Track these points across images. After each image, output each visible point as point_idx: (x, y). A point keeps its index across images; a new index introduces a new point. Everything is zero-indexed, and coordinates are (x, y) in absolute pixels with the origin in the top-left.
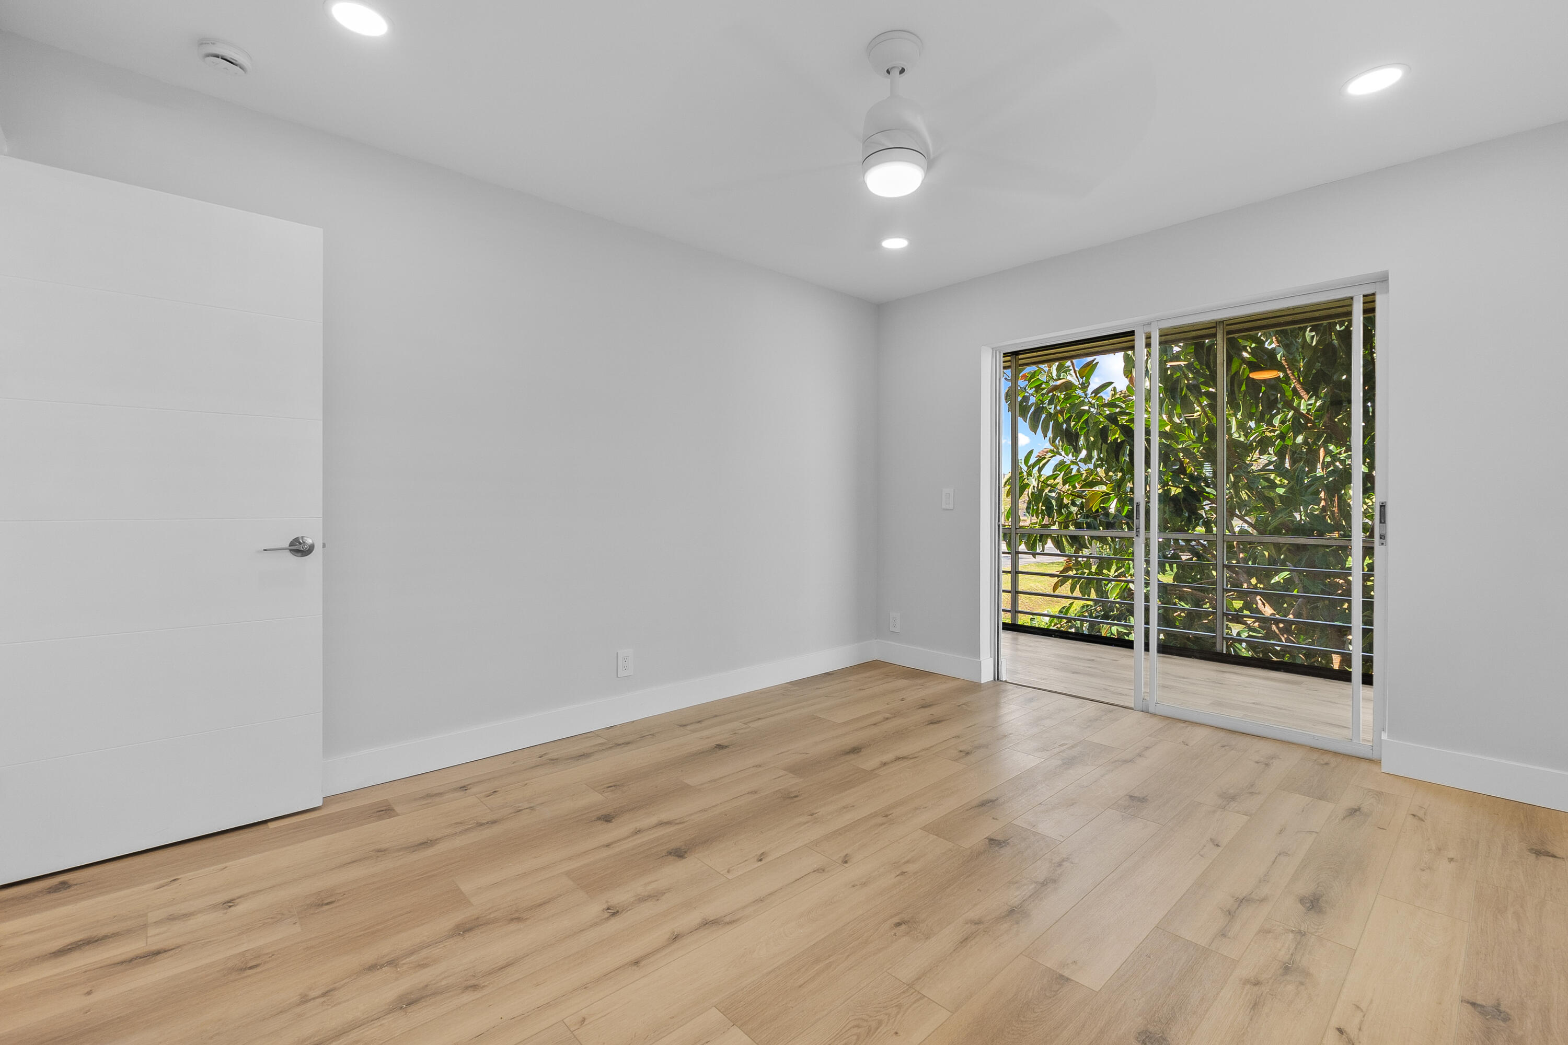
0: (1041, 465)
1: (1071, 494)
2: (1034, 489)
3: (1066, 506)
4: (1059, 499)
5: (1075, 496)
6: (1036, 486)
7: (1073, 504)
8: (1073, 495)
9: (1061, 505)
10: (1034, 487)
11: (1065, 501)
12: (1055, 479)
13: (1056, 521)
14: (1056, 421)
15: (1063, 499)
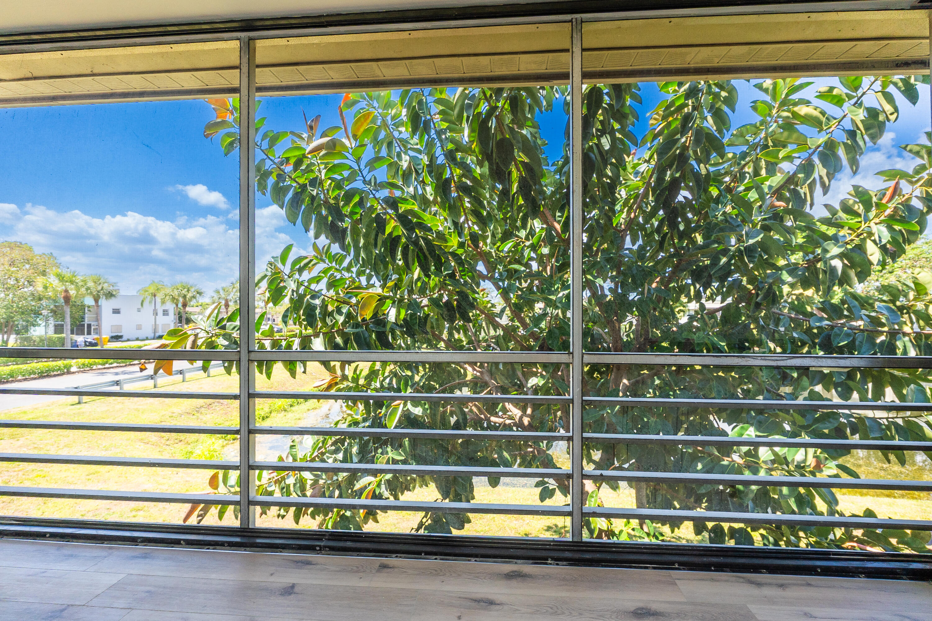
0: (302, 264)
1: (336, 300)
2: (293, 295)
3: (331, 314)
4: (324, 306)
5: (340, 302)
6: (295, 289)
7: (339, 311)
8: (338, 301)
9: (326, 314)
10: (293, 291)
11: (330, 308)
12: (318, 282)
13: (320, 332)
14: (319, 214)
15: (327, 305)
